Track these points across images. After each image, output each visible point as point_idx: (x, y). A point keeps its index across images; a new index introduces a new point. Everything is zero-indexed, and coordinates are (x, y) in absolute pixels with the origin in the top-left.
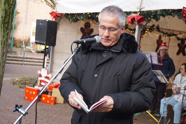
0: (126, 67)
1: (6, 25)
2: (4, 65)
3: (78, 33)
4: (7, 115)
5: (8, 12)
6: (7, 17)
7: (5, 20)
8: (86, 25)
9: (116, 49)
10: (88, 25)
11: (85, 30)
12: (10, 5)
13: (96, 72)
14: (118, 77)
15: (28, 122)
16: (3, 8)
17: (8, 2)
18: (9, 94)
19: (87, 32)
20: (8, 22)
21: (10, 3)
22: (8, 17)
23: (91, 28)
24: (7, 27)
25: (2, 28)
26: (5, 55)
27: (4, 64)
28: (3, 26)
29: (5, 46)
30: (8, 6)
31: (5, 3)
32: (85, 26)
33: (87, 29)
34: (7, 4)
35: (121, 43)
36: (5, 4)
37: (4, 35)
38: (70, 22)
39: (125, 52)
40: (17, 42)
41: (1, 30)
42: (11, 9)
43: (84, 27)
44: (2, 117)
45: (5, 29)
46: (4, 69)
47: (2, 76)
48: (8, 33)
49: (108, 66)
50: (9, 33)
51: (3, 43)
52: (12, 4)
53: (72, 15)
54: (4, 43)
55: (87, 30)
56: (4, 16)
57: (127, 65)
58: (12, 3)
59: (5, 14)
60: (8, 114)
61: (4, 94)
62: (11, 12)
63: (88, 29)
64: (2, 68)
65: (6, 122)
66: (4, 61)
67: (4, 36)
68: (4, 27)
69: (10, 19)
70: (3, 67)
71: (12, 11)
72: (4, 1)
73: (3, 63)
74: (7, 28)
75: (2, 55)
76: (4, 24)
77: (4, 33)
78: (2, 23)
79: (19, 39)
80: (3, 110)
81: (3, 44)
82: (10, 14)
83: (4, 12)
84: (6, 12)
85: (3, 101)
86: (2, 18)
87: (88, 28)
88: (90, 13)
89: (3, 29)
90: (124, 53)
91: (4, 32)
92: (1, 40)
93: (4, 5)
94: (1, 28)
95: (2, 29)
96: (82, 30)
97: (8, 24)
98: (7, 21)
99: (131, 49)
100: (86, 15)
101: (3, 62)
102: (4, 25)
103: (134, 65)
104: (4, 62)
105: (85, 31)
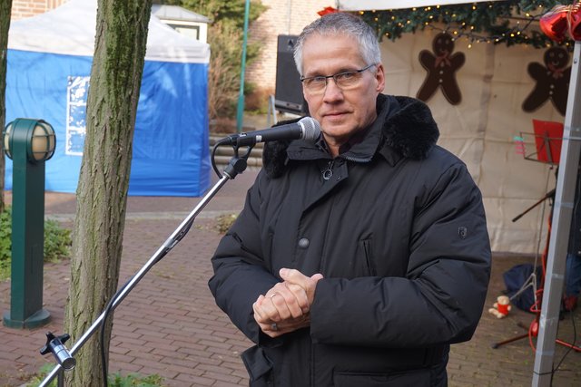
0: (392, 208)
1: (123, 75)
2: (123, 193)
3: (413, 70)
4: (180, 330)
5: (128, 34)
6: (125, 50)
7: (118, 58)
8: (440, 41)
9: (361, 154)
10: (447, 42)
11: (434, 59)
12: (132, 13)
13: (302, 230)
14: (367, 242)
15: (236, 353)
16: (111, 22)
17: (126, 5)
18: (201, 262)
19: (442, 65)
20: (129, 66)
21: (132, 6)
22: (128, 49)
23: (455, 51)
24: (127, 79)
25: (112, 84)
26: (123, 162)
27: (123, 188)
28: (112, 77)
29: (121, 137)
30: (126, 15)
31: (117, 9)
32: (436, 45)
33: (442, 55)
34: (122, 12)
35: (374, 133)
36: (117, 12)
37: (116, 102)
38: (378, 39)
39: (390, 160)
40: (263, 98)
41: (109, 91)
42: (137, 24)
43: (431, 50)
44: (162, 335)
45: (120, 86)
46: (123, 202)
47: (119, 224)
48: (130, 96)
49: (336, 208)
50: (132, 97)
51: (116, 126)
52: (138, 8)
53: (385, 15)
54: (120, 126)
55: (444, 60)
56: (114, 48)
57: (394, 200)
58: (137, 5)
59: (119, 42)
60: (183, 327)
61: (186, 262)
62: (137, 34)
63: (446, 55)
64: (117, 199)
65: (171, 351)
66: (121, 181)
67: (117, 105)
68: (116, 79)
69: (135, 54)
70: (120, 199)
71: (140, 29)
72: (112, 2)
73: (120, 187)
74: (126, 84)
75: (116, 164)
76: (117, 70)
77: (116, 96)
78: (110, 68)
79: (267, 88)
80: (173, 314)
81: (116, 131)
82: (132, 40)
83: (116, 37)
84: (121, 36)
85: (179, 286)
86: (108, 54)
87: (447, 53)
88: (434, 8)
89: (115, 85)
90: (388, 162)
91: (117, 94)
92: (111, 119)
93: (115, 15)
94: (109, 84)
95: (112, 87)
96: (425, 59)
97: (128, 71)
98: (124, 61)
99: (408, 149)
100: (422, 15)
101: (120, 184)
102: (116, 74)
103: (416, 198)
104: (124, 184)
105: (437, 63)
